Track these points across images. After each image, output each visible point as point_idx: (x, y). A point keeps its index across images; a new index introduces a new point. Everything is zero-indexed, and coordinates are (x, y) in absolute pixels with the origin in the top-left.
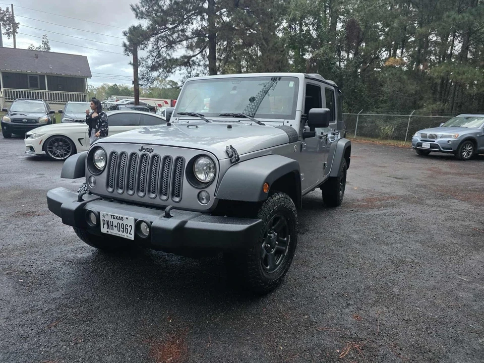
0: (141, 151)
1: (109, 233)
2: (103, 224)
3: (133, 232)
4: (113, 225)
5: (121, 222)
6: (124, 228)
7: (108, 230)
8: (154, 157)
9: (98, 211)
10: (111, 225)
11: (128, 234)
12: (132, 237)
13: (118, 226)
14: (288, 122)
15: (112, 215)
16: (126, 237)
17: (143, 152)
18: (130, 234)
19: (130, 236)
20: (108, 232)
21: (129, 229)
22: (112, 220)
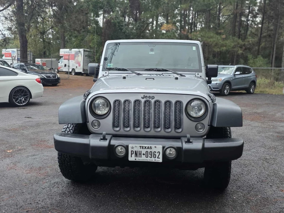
0: (144, 98)
1: (137, 160)
2: (131, 154)
3: (161, 156)
4: (141, 154)
5: (149, 150)
6: (153, 154)
7: (136, 158)
8: (155, 102)
9: (127, 144)
10: (139, 154)
11: (156, 159)
12: (160, 160)
13: (146, 154)
14: (198, 74)
15: (140, 147)
16: (154, 161)
17: (145, 99)
18: (158, 158)
19: (158, 159)
20: (135, 159)
21: (157, 155)
22: (141, 150)
